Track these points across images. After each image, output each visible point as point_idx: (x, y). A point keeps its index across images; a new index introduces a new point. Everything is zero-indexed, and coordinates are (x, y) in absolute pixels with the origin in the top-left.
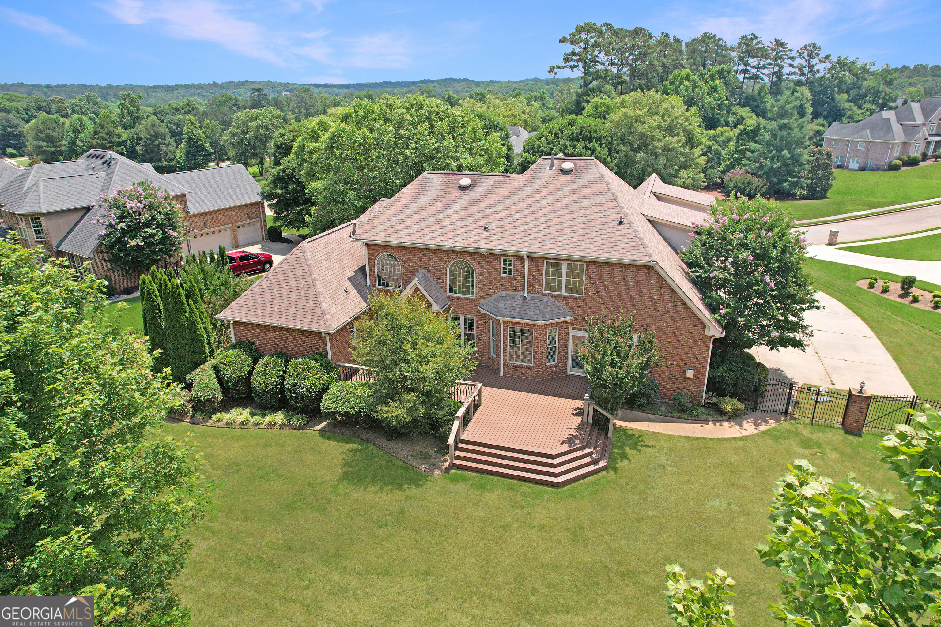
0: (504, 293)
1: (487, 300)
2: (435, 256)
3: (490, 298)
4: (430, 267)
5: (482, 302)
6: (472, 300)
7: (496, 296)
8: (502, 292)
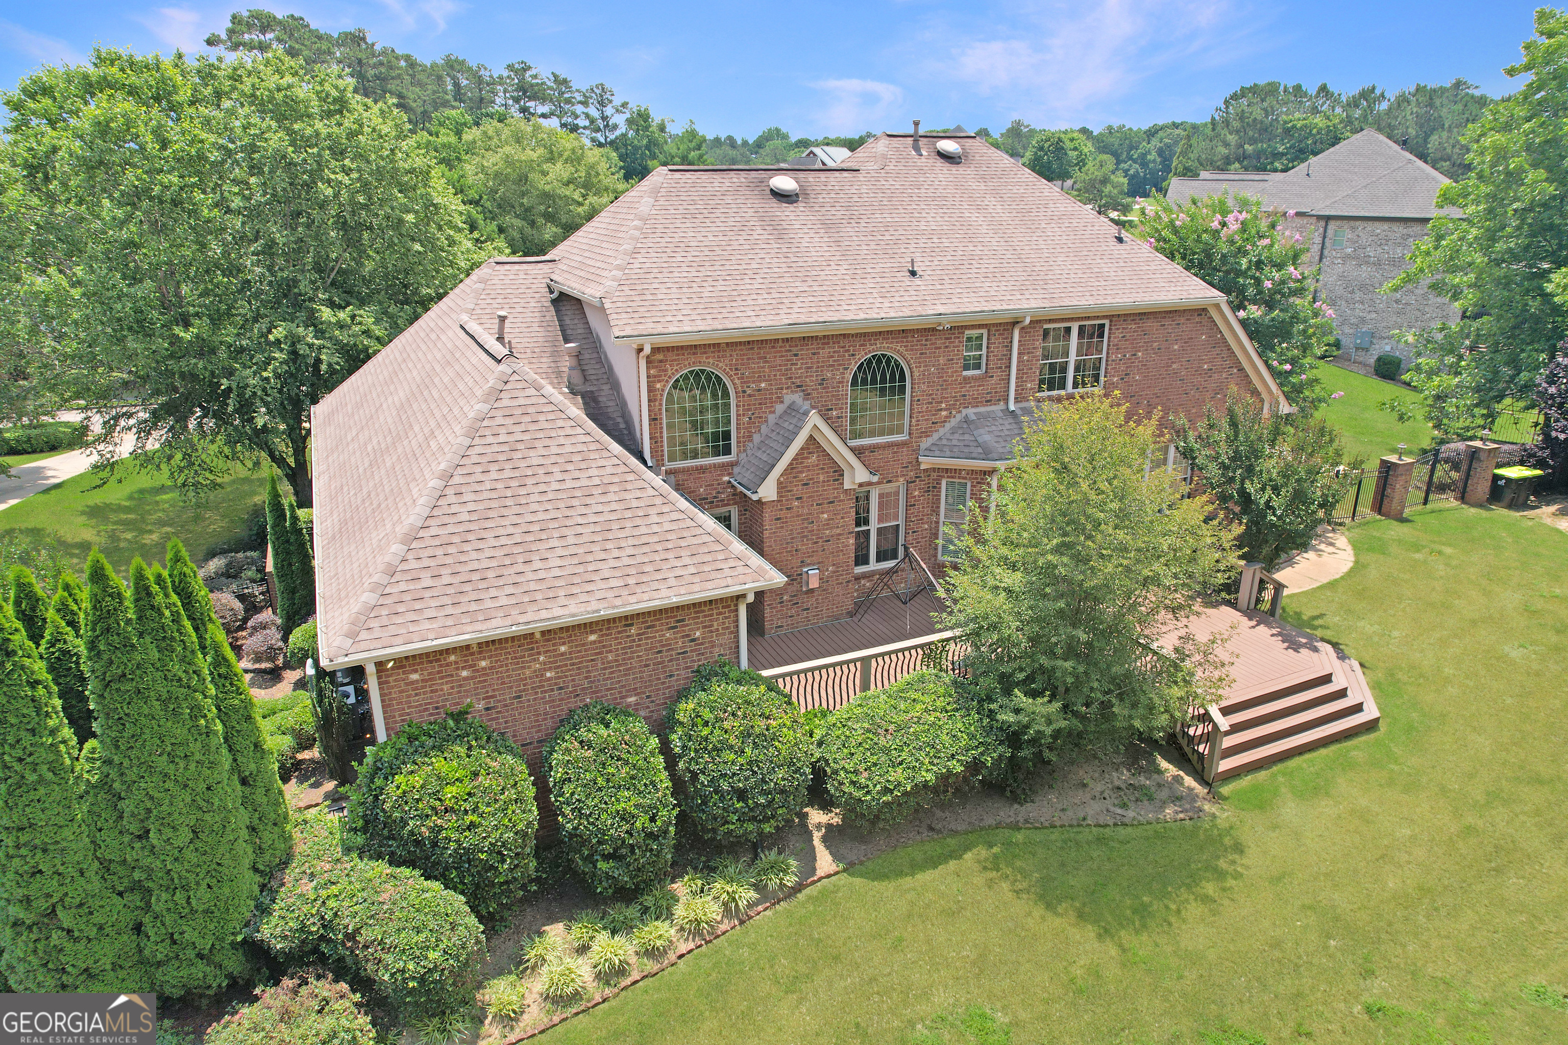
0: (971, 412)
1: (936, 436)
2: (824, 352)
3: (942, 431)
4: (811, 382)
5: (925, 443)
6: (903, 444)
7: (953, 422)
8: (964, 412)
